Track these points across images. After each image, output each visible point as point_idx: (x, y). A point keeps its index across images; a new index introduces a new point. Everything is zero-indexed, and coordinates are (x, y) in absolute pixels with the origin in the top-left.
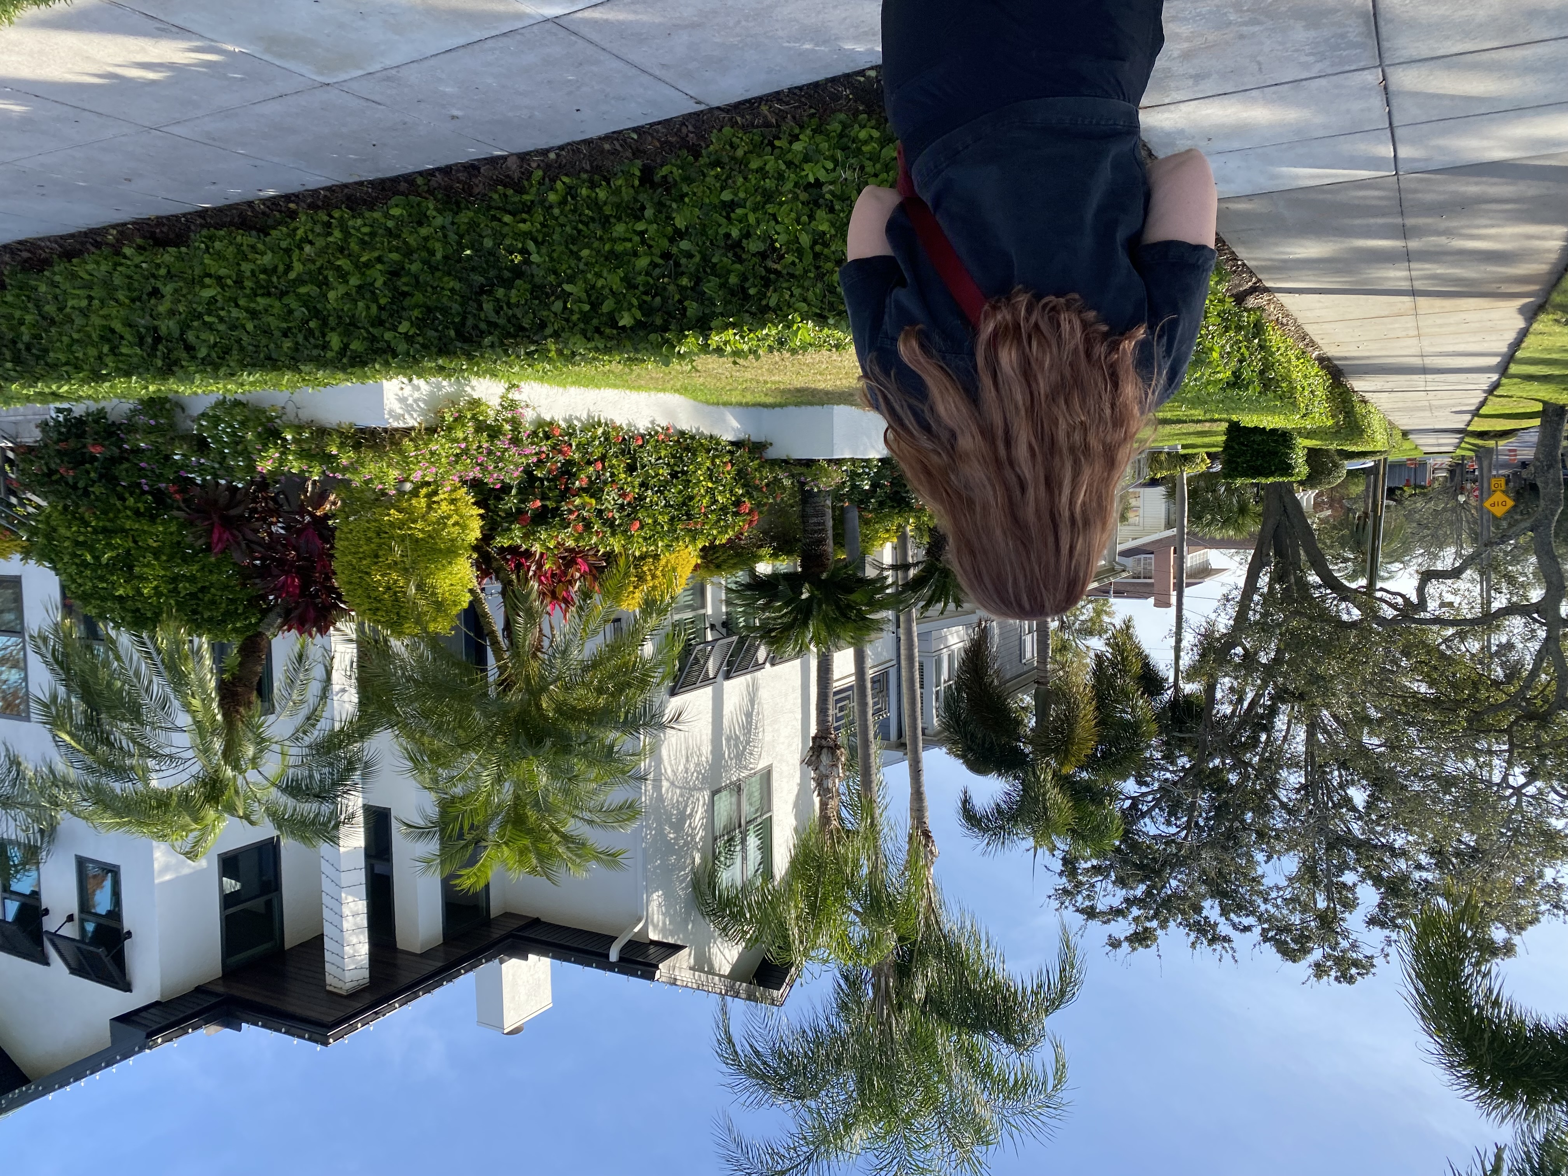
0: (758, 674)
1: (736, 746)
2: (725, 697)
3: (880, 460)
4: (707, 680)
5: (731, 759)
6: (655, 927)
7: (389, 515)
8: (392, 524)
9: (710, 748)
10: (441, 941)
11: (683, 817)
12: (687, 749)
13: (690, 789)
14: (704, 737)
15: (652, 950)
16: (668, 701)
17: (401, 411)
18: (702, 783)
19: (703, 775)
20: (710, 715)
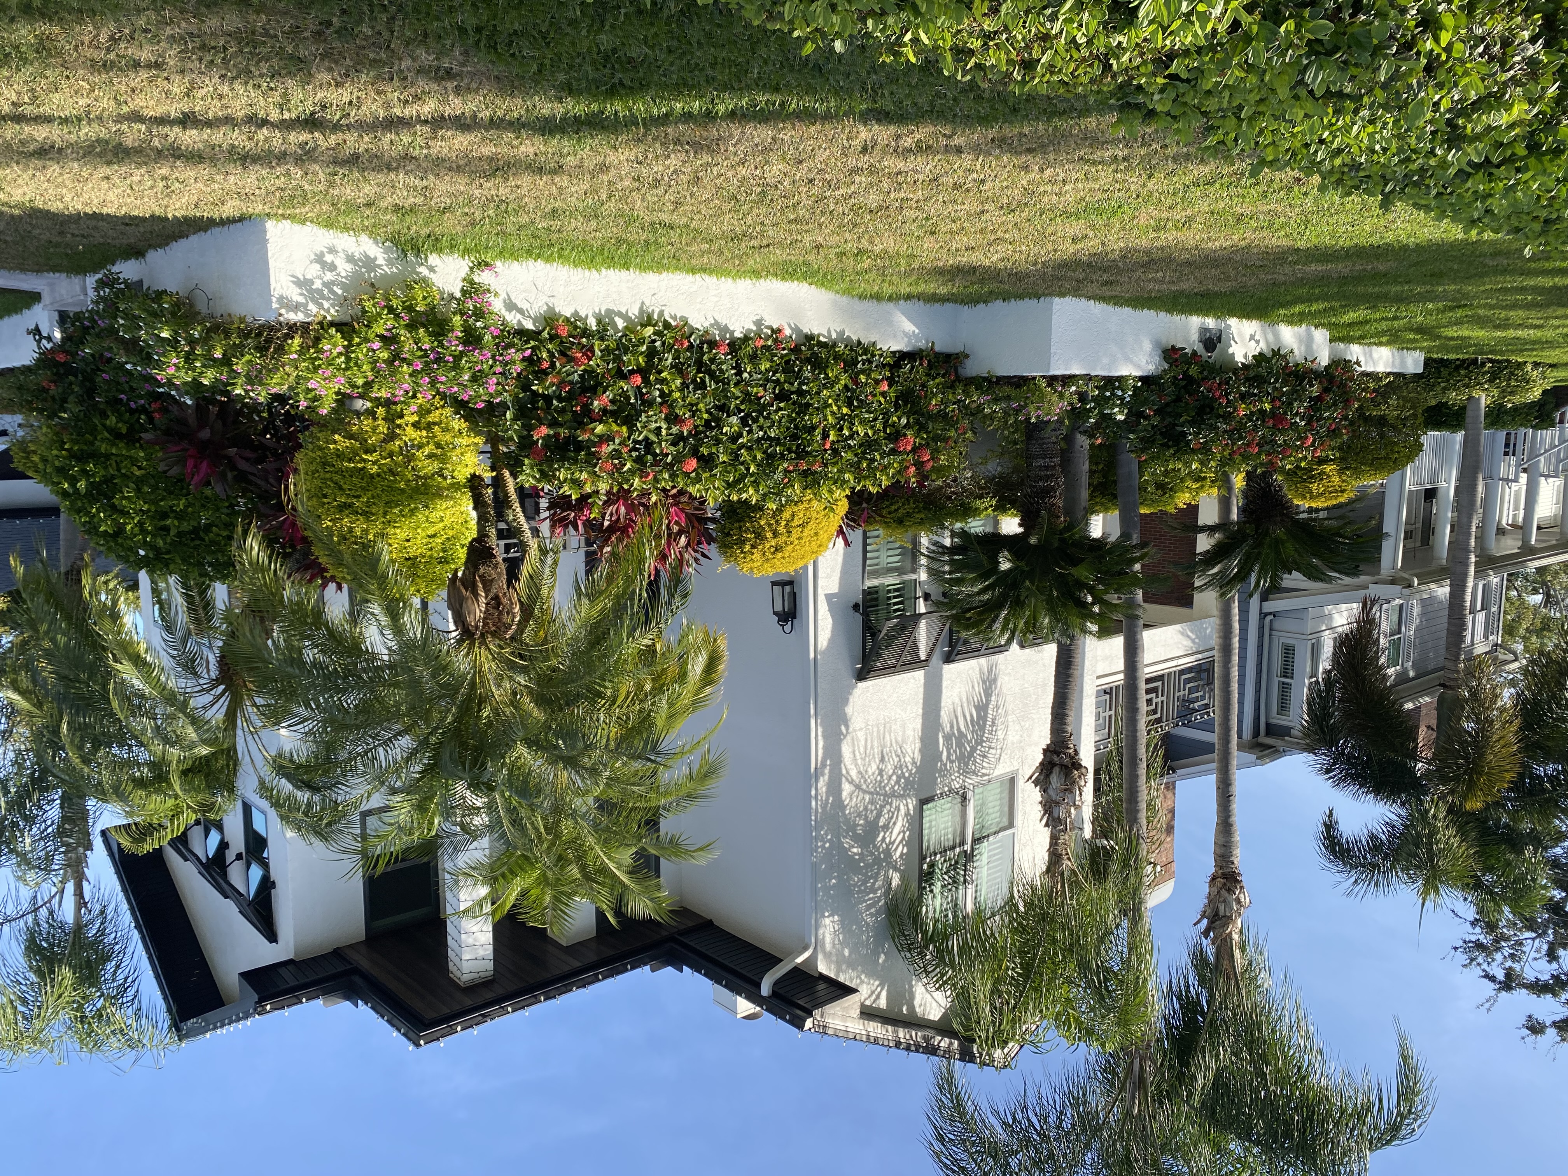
0: (1000, 658)
1: (960, 745)
2: (945, 684)
3: (1141, 378)
4: (915, 663)
5: (952, 762)
6: (828, 956)
7: (335, 442)
8: (339, 455)
9: (918, 745)
10: (594, 933)
11: (873, 828)
12: (883, 747)
13: (886, 795)
14: (910, 733)
15: (821, 986)
16: (854, 687)
17: (301, 300)
18: (904, 789)
19: (906, 779)
20: (920, 705)
